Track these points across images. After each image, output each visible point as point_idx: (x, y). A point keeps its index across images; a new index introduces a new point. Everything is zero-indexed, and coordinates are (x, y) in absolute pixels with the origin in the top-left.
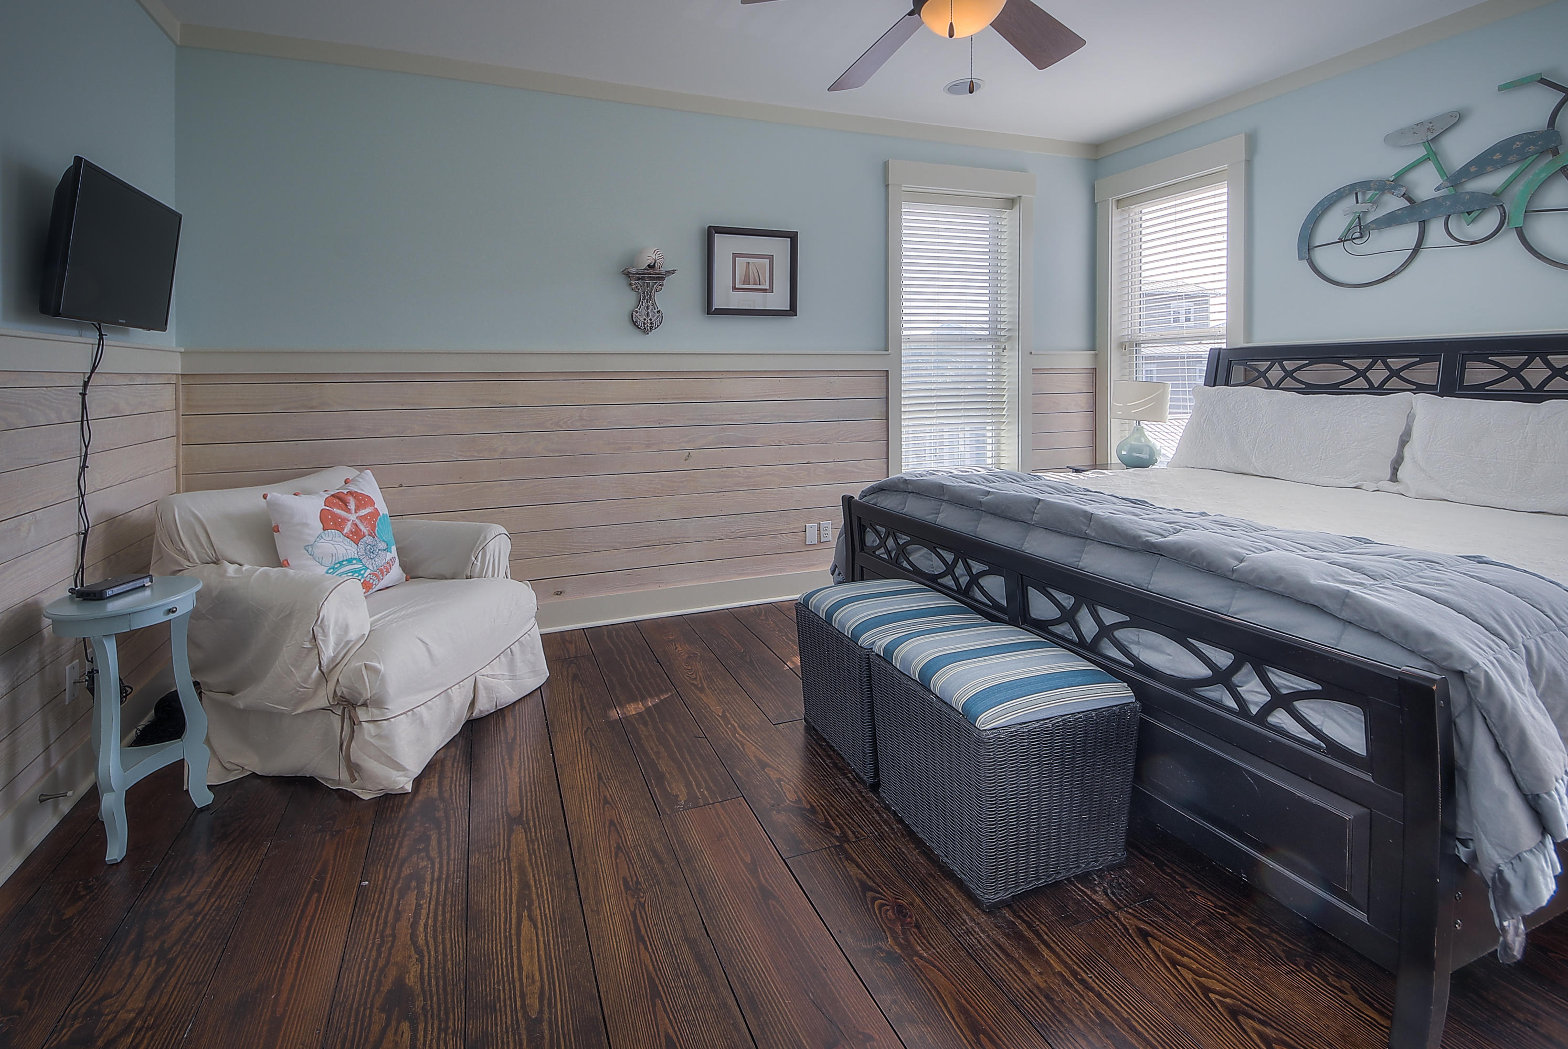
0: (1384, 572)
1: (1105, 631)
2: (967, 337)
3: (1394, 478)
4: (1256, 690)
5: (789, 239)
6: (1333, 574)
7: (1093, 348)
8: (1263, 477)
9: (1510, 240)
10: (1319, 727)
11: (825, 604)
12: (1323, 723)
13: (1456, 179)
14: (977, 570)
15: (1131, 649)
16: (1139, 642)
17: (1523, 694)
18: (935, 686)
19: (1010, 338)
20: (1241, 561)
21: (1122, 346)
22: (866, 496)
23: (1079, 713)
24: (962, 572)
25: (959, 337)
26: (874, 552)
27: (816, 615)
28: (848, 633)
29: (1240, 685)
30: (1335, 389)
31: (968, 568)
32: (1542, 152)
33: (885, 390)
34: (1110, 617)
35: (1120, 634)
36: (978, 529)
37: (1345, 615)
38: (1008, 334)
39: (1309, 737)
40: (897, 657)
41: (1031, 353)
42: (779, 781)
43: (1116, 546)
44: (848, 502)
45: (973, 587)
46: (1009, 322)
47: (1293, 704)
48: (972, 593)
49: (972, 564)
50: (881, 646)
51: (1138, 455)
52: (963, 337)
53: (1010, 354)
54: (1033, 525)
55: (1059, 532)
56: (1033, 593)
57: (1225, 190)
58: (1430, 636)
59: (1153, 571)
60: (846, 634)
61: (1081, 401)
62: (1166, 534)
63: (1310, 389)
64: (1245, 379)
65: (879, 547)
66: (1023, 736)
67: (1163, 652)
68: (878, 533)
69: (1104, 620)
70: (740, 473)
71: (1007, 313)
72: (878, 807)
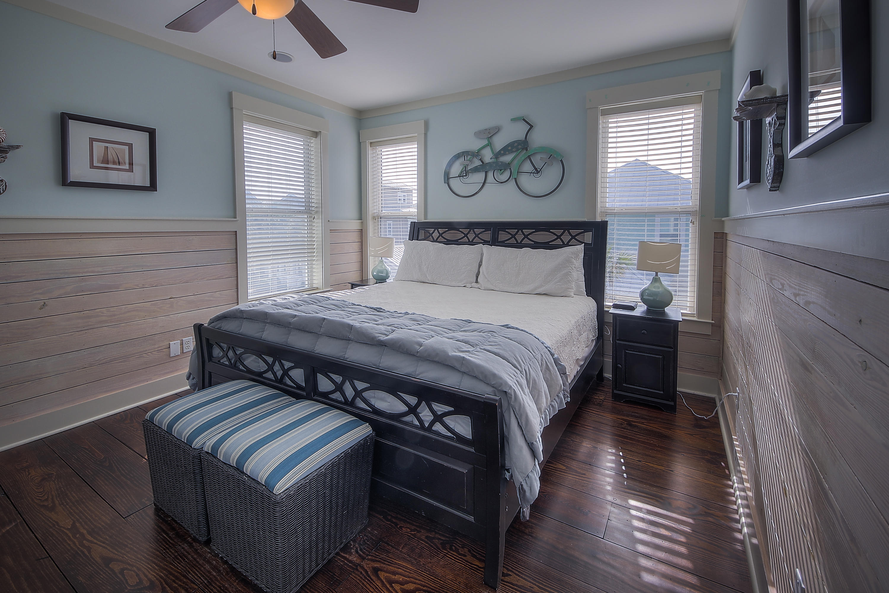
0: (477, 342)
1: (358, 394)
2: (291, 210)
3: (477, 282)
4: (428, 414)
5: (148, 133)
6: (458, 348)
7: (361, 219)
8: (431, 283)
9: (512, 183)
10: (453, 428)
11: (169, 416)
12: (455, 426)
13: (497, 155)
14: (287, 367)
15: (371, 401)
16: (375, 396)
17: (526, 395)
18: (247, 470)
19: (317, 212)
20: (421, 346)
21: (374, 218)
22: (213, 322)
23: (341, 454)
24: (278, 369)
25: (287, 210)
26: (219, 361)
27: (160, 428)
28: (184, 440)
29: (420, 412)
30: (457, 242)
31: (282, 366)
32: (523, 149)
33: (235, 244)
34: (360, 385)
35: (365, 394)
36: (289, 340)
37: (462, 370)
38: (316, 210)
39: (449, 434)
40: (221, 452)
41: (329, 221)
42: (122, 571)
43: (364, 343)
44: (199, 329)
45: (285, 377)
46: (316, 203)
47: (443, 420)
48: (285, 380)
49: (284, 363)
50: (209, 445)
51: (381, 274)
52: (289, 210)
53: (317, 221)
54: (321, 334)
55: (335, 338)
56: (320, 376)
57: (416, 146)
58: (494, 375)
59: (382, 355)
60: (183, 440)
61: (355, 247)
62: (388, 333)
63: (448, 242)
64: (425, 237)
65: (222, 358)
66: (306, 485)
67: (386, 401)
68: (221, 348)
69: (357, 387)
70: (103, 313)
71: (315, 198)
72: (209, 558)
